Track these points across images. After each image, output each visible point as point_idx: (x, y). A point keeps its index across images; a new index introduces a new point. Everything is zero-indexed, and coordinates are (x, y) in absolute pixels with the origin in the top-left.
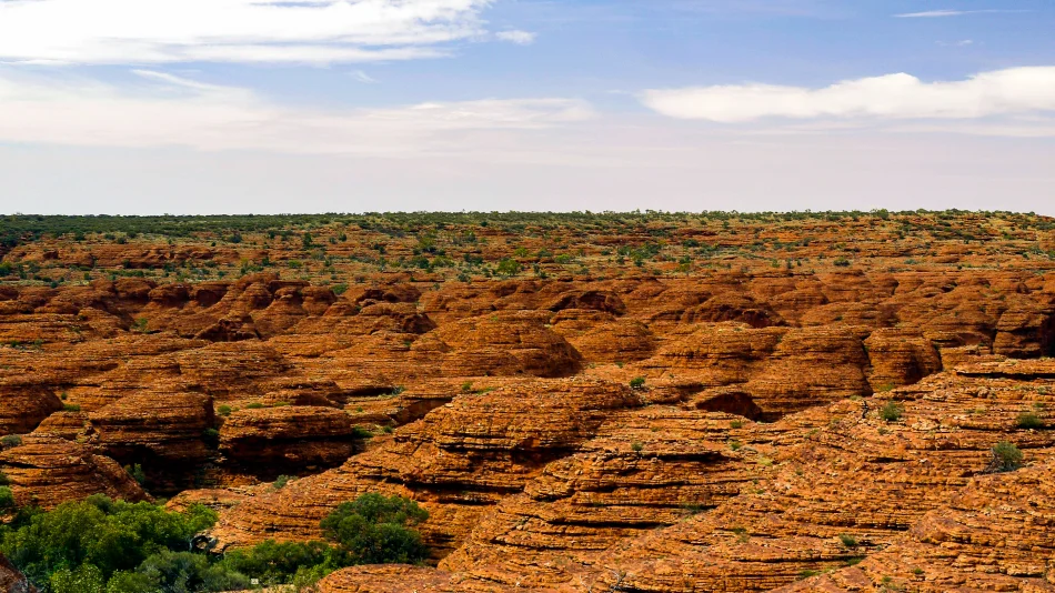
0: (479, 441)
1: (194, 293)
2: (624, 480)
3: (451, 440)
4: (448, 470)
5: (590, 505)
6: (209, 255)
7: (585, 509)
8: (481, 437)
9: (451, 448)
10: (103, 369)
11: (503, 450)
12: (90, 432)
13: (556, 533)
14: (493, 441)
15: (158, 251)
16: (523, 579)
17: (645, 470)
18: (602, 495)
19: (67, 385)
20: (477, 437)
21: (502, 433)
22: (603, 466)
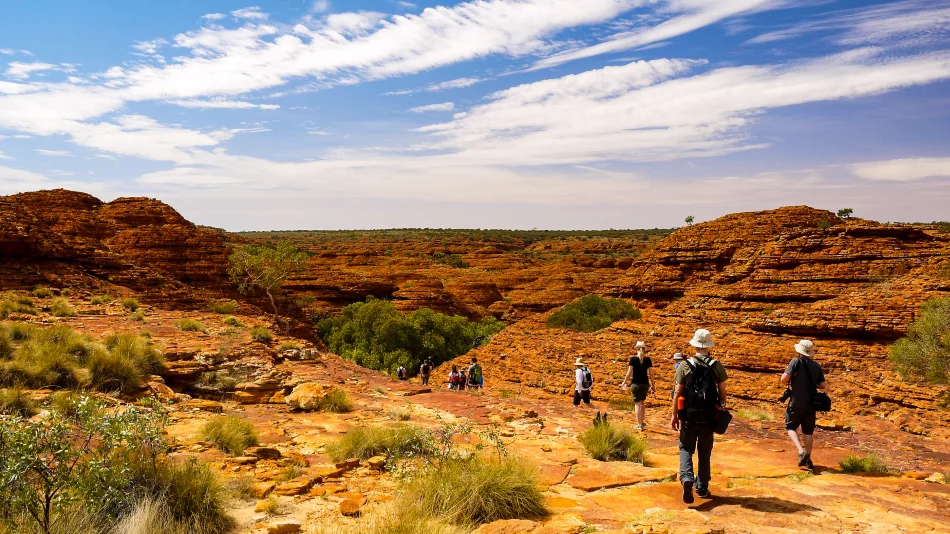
0: (689, 254)
1: (617, 263)
2: (807, 256)
3: (666, 255)
4: (663, 280)
5: (770, 281)
6: (630, 247)
7: (762, 284)
8: (691, 250)
9: (666, 262)
10: (530, 281)
11: (710, 261)
12: (511, 312)
13: (730, 309)
14: (701, 253)
15: (602, 244)
16: (660, 328)
17: (832, 246)
18: (782, 272)
19: (509, 289)
20: (687, 250)
21: (709, 246)
22: (785, 243)
